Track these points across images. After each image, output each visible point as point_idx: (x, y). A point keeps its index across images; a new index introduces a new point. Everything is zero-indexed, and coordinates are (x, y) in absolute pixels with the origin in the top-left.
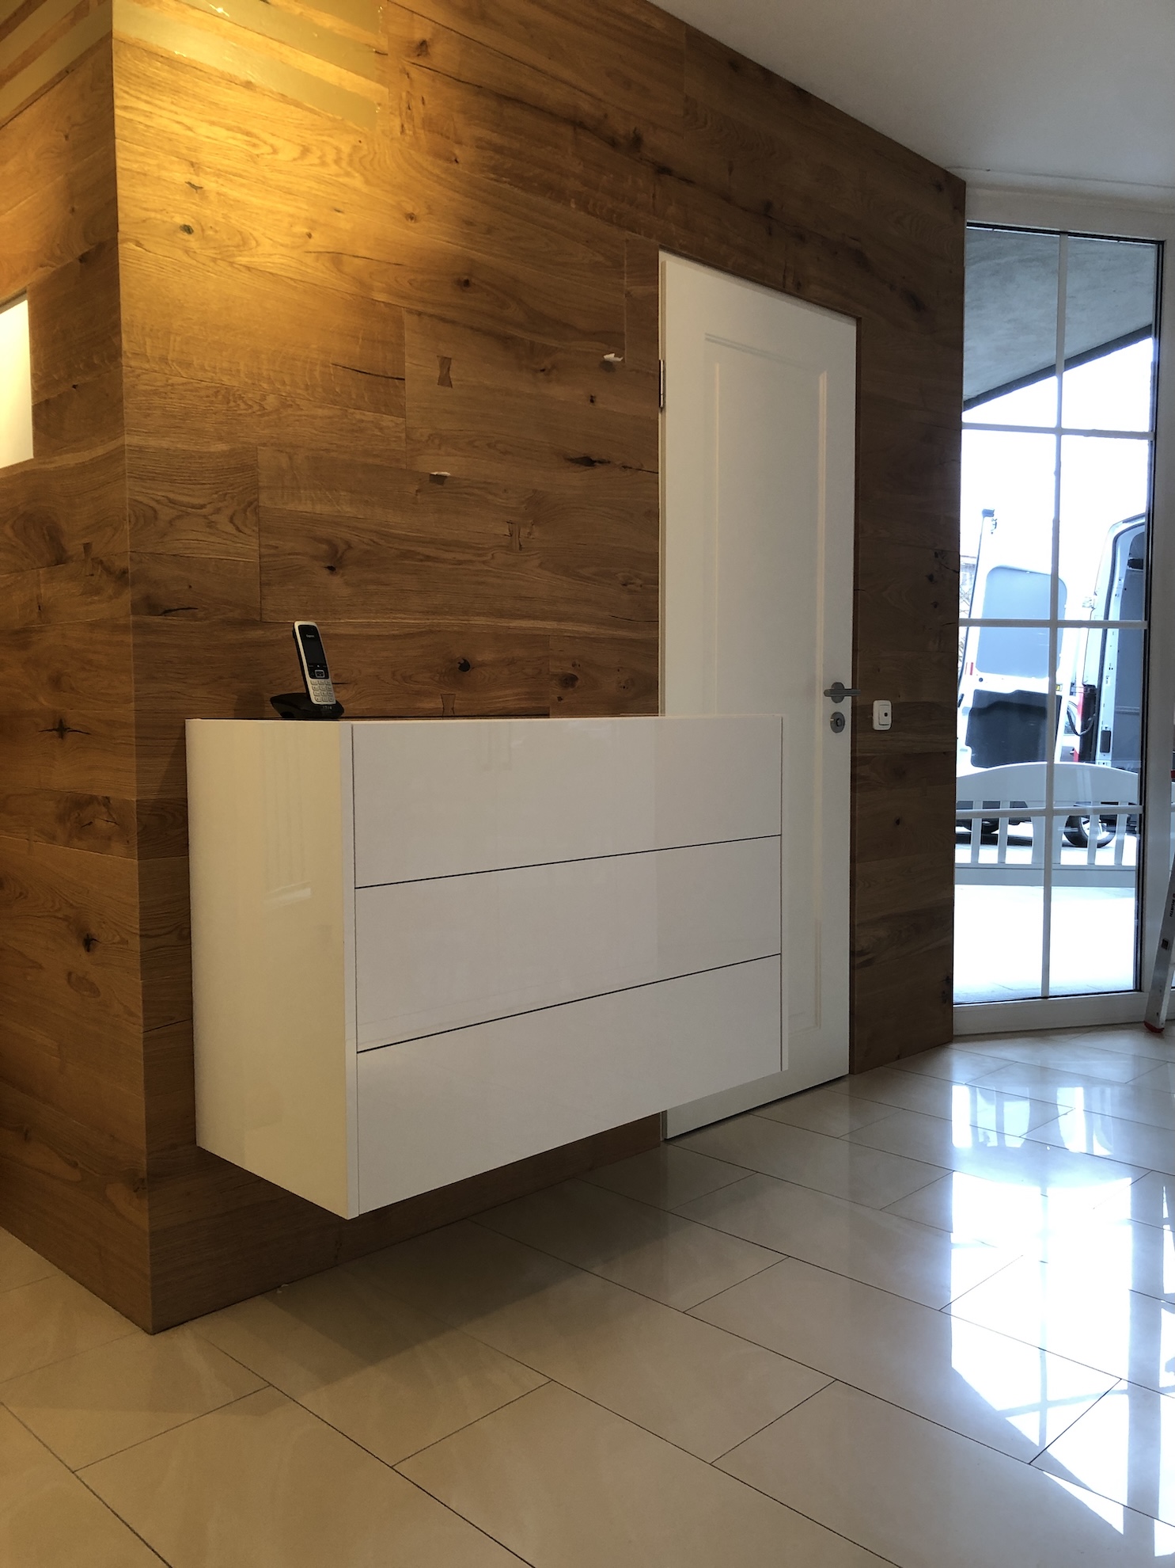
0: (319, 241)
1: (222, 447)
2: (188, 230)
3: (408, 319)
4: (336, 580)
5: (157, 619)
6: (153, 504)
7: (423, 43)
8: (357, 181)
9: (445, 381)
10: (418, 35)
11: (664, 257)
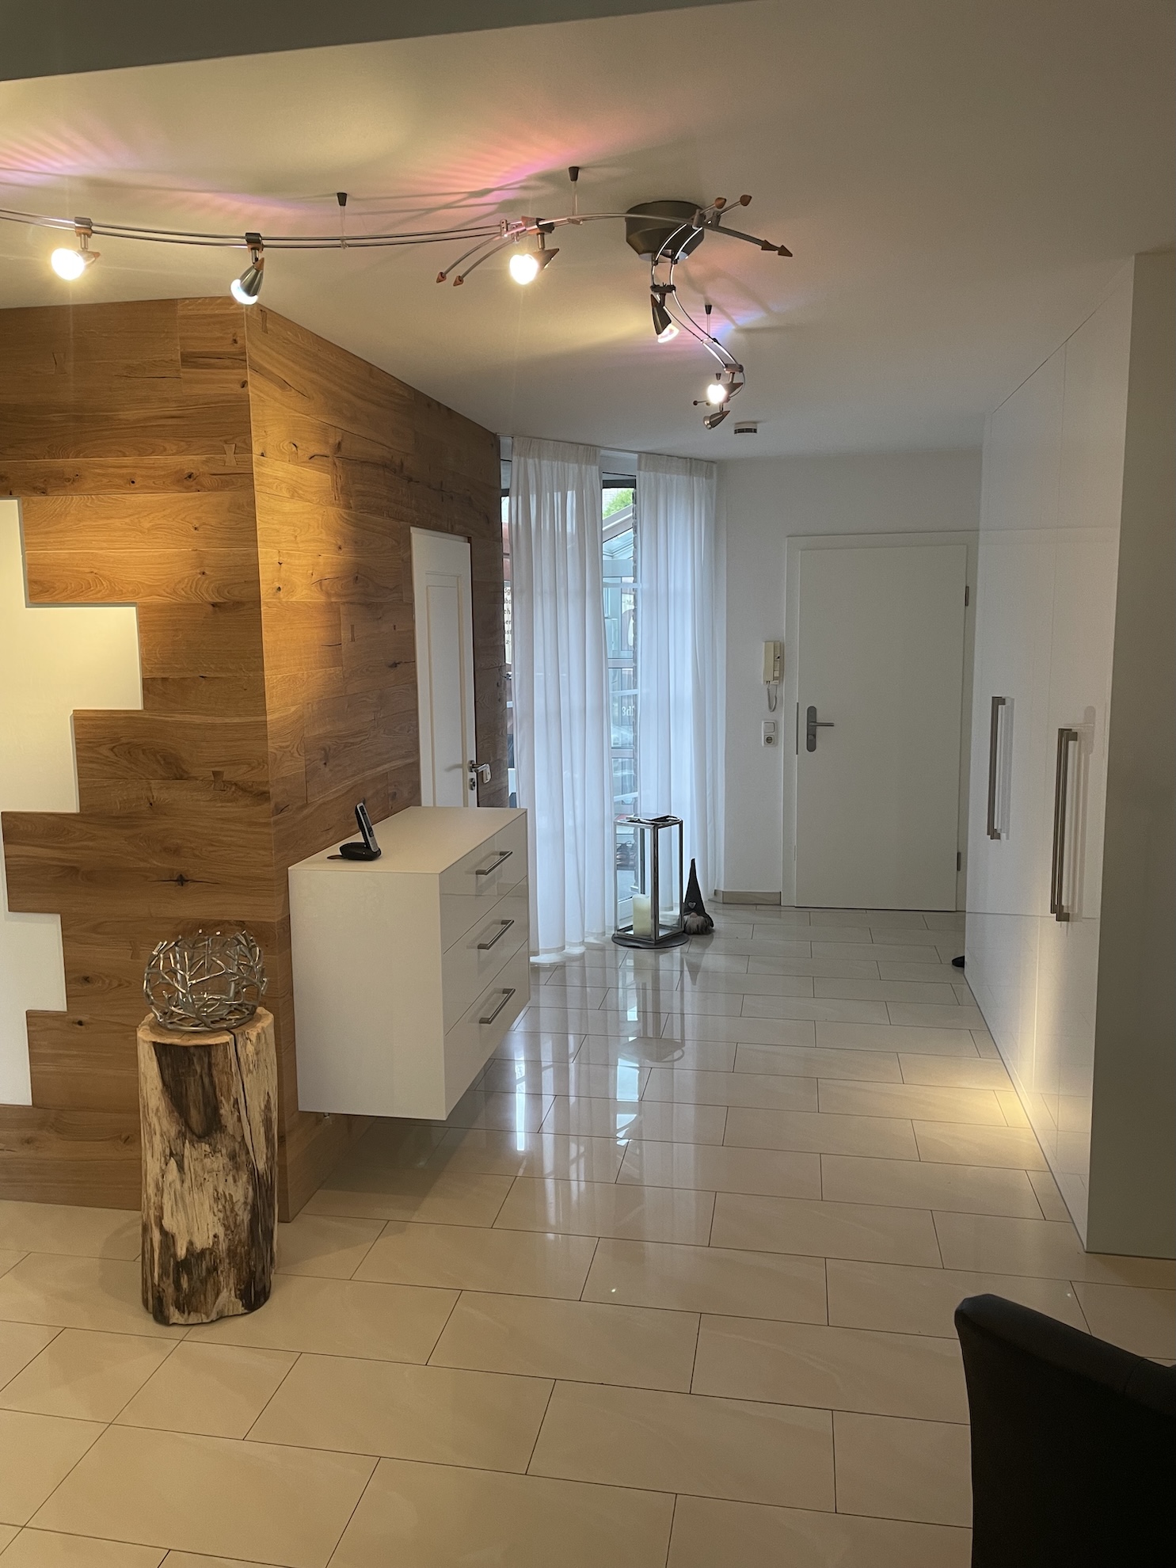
0: (315, 578)
1: (293, 709)
2: (279, 589)
3: (342, 609)
4: (327, 770)
5: (279, 816)
6: (275, 751)
7: (339, 443)
8: (323, 536)
9: (353, 640)
10: (337, 442)
11: (412, 529)
